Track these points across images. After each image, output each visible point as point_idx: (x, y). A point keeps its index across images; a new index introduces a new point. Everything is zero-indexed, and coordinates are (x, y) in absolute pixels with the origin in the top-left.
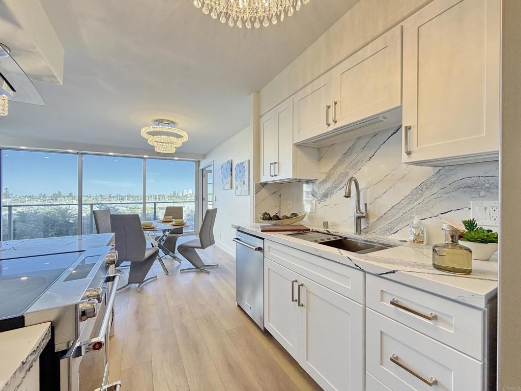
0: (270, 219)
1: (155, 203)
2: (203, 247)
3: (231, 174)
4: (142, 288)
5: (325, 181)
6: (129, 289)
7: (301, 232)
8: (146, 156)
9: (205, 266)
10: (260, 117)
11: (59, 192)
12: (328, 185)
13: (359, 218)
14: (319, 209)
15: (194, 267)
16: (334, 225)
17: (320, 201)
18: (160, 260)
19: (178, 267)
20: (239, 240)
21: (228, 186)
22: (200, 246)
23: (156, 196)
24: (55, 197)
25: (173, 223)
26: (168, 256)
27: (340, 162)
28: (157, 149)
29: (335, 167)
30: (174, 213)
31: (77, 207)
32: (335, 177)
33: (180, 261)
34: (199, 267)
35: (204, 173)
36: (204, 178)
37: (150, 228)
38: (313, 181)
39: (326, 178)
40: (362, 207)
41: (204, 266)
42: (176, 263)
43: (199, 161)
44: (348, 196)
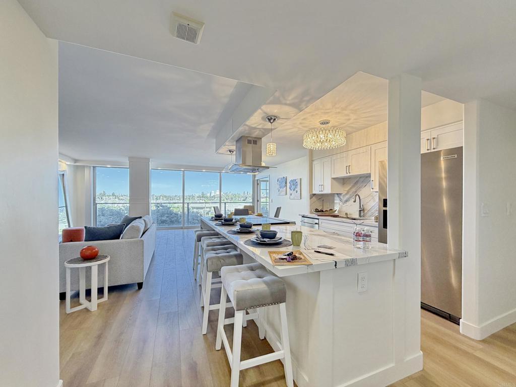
0: (319, 211)
1: (225, 203)
3: (286, 186)
5: (346, 194)
10: (312, 161)
12: (347, 196)
13: (360, 211)
14: (344, 207)
17: (344, 203)
21: (283, 193)
27: (353, 186)
29: (351, 188)
32: (351, 193)
35: (258, 182)
36: (258, 186)
38: (341, 194)
40: (362, 206)
44: (355, 202)
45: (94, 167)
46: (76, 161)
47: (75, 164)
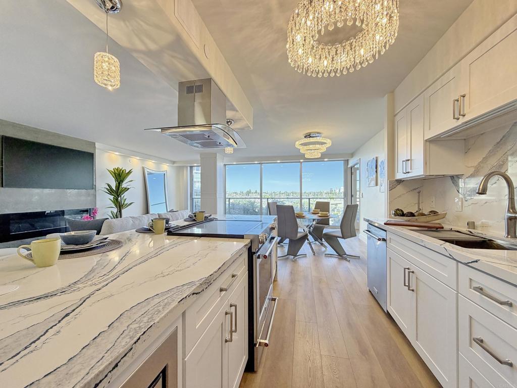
0: (403, 215)
1: (309, 199)
2: (343, 238)
3: (376, 171)
4: (296, 260)
5: (472, 176)
6: (288, 258)
7: (433, 229)
8: (301, 161)
9: (347, 255)
10: (395, 116)
11: (250, 190)
13: (512, 219)
14: (466, 208)
15: (335, 253)
16: (484, 226)
17: (466, 199)
18: (310, 244)
19: (325, 251)
20: (369, 232)
21: (373, 183)
22: (341, 236)
23: (315, 193)
24: (249, 193)
25: (319, 215)
26: (317, 242)
27: (492, 153)
28: (306, 156)
29: (485, 159)
30: (323, 207)
31: (259, 200)
33: (325, 247)
34: (341, 255)
35: (353, 171)
36: (353, 176)
37: (301, 217)
38: (459, 176)
39: (474, 172)
41: (345, 254)
42: (323, 249)
43: (348, 160)
44: (482, 193)
45: (190, 167)
46: (174, 162)
47: (174, 165)
